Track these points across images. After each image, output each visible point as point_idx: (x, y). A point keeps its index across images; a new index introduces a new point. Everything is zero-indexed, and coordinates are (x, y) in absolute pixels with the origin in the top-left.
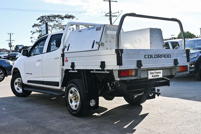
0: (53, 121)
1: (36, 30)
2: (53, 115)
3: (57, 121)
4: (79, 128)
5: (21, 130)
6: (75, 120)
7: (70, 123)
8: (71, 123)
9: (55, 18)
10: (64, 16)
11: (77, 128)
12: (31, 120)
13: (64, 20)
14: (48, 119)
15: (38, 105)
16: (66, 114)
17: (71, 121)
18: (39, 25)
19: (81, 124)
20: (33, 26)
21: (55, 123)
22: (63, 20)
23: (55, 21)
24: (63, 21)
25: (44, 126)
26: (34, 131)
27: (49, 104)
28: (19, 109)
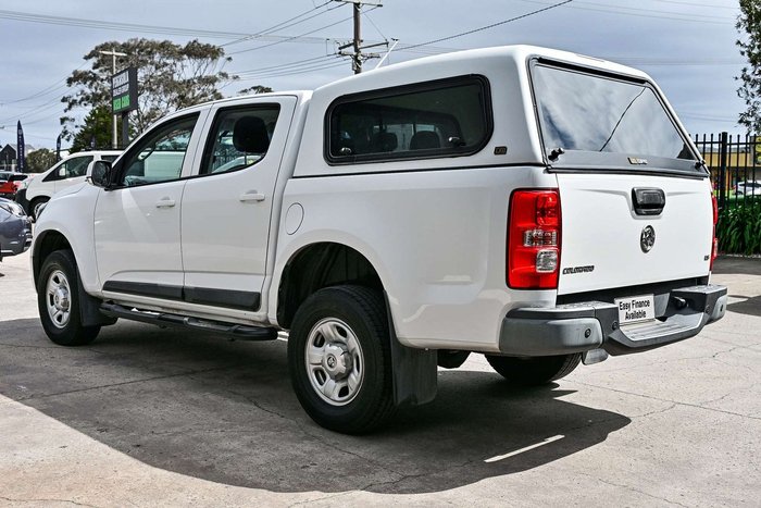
0: (235, 444)
1: (82, 92)
2: (224, 417)
3: (251, 445)
4: (349, 474)
5: (121, 482)
6: (319, 438)
7: (305, 452)
8: (310, 453)
9: (150, 53)
10: (183, 46)
11: (341, 476)
12: (146, 438)
13: (184, 62)
14: (212, 434)
15: (152, 376)
16: (276, 416)
17: (308, 446)
18: (90, 78)
19: (353, 457)
20: (70, 81)
21: (246, 450)
22: (179, 60)
23: (152, 64)
24: (179, 64)
25: (210, 467)
26: (177, 487)
27: (194, 372)
28: (85, 389)
